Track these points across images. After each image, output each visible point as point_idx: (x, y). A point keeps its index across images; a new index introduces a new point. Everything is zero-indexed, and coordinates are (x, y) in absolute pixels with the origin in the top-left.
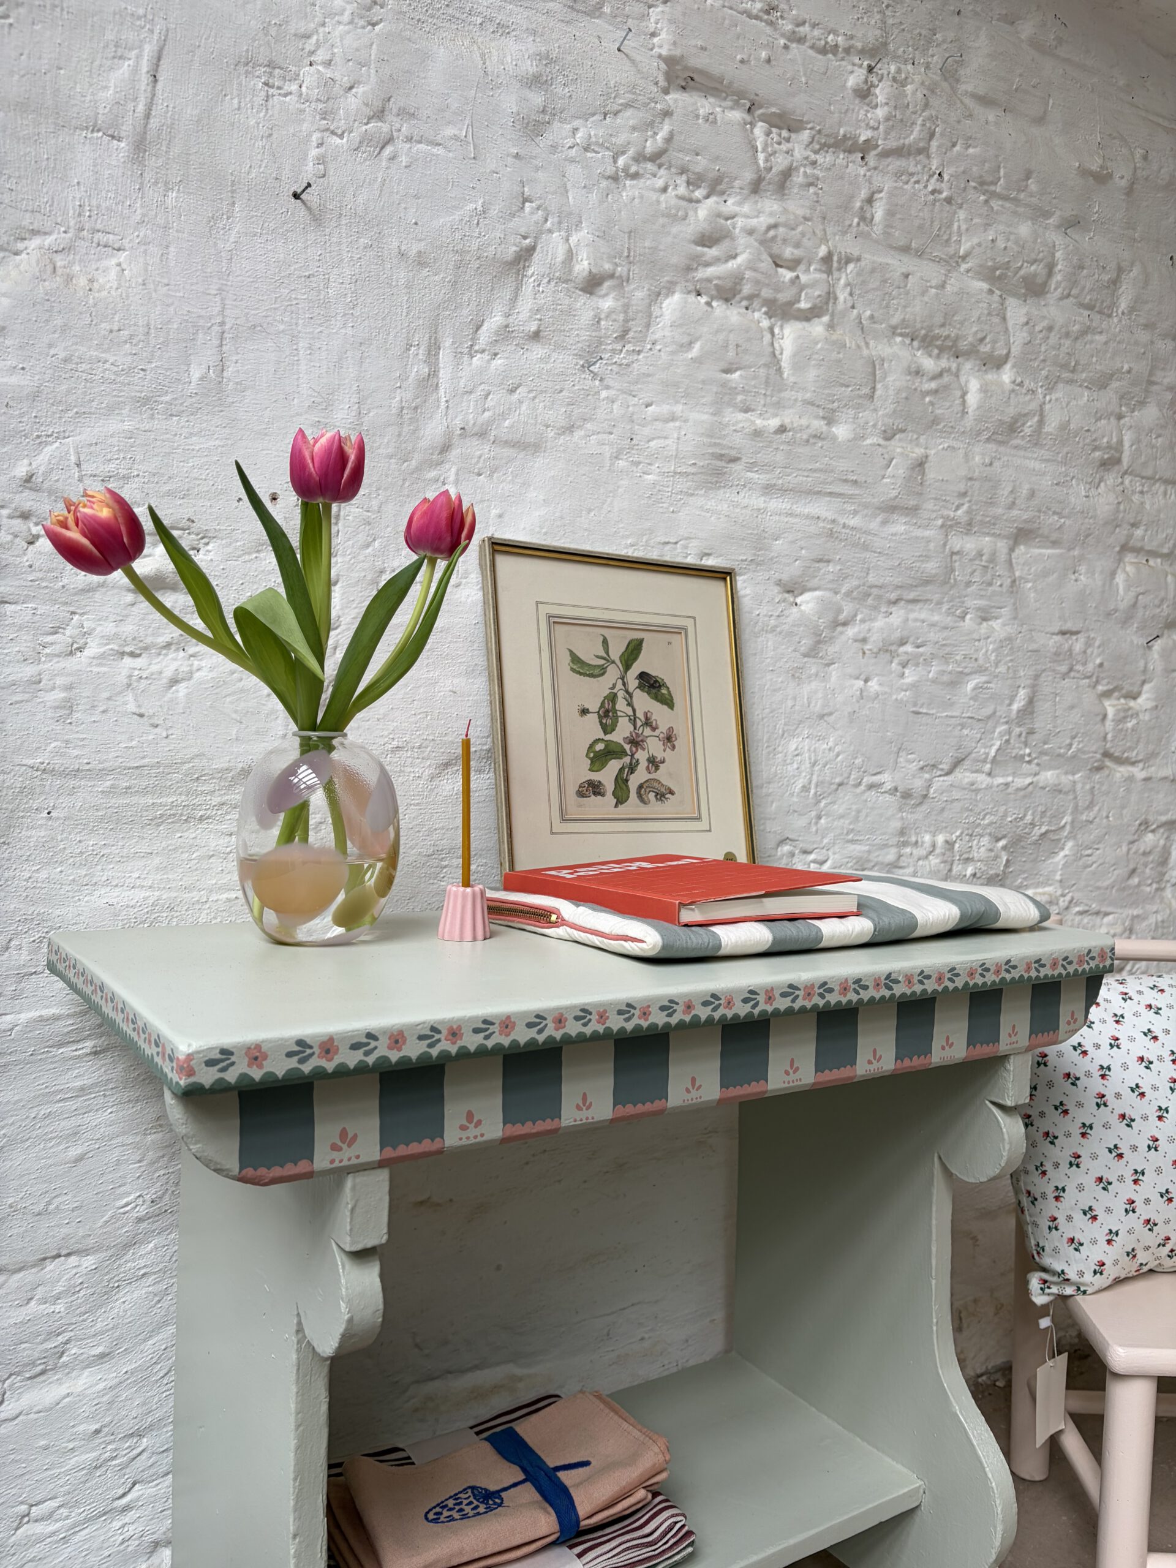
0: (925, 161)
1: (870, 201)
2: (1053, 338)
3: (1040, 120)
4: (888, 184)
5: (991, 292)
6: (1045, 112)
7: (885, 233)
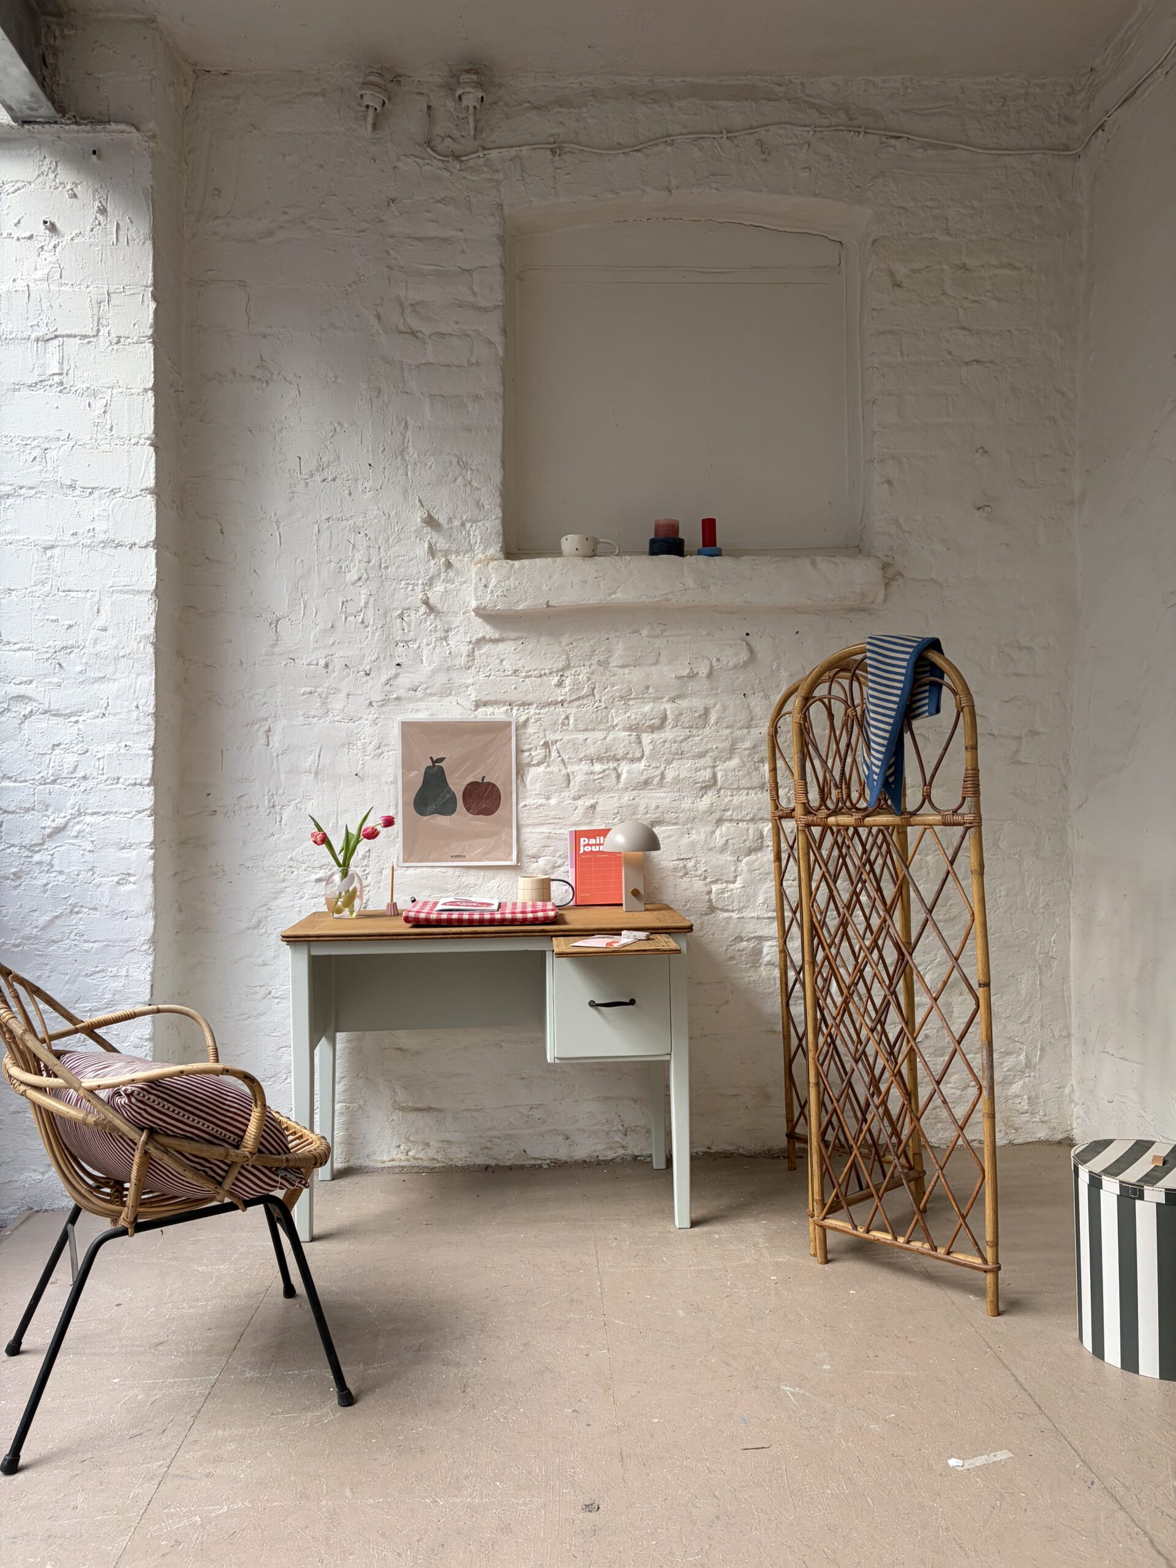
0: (592, 698)
1: (567, 718)
2: (667, 745)
3: (656, 663)
4: (574, 711)
5: (630, 735)
6: (657, 660)
7: (576, 725)
